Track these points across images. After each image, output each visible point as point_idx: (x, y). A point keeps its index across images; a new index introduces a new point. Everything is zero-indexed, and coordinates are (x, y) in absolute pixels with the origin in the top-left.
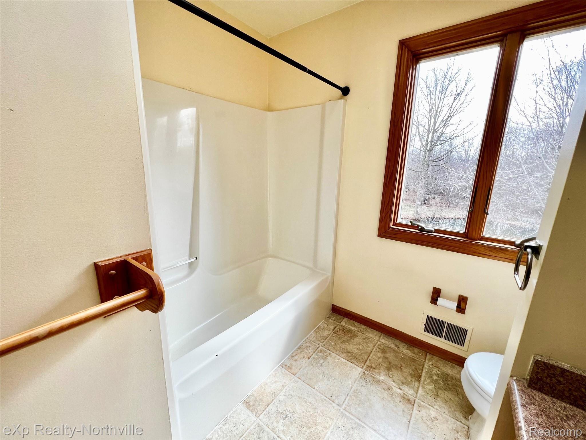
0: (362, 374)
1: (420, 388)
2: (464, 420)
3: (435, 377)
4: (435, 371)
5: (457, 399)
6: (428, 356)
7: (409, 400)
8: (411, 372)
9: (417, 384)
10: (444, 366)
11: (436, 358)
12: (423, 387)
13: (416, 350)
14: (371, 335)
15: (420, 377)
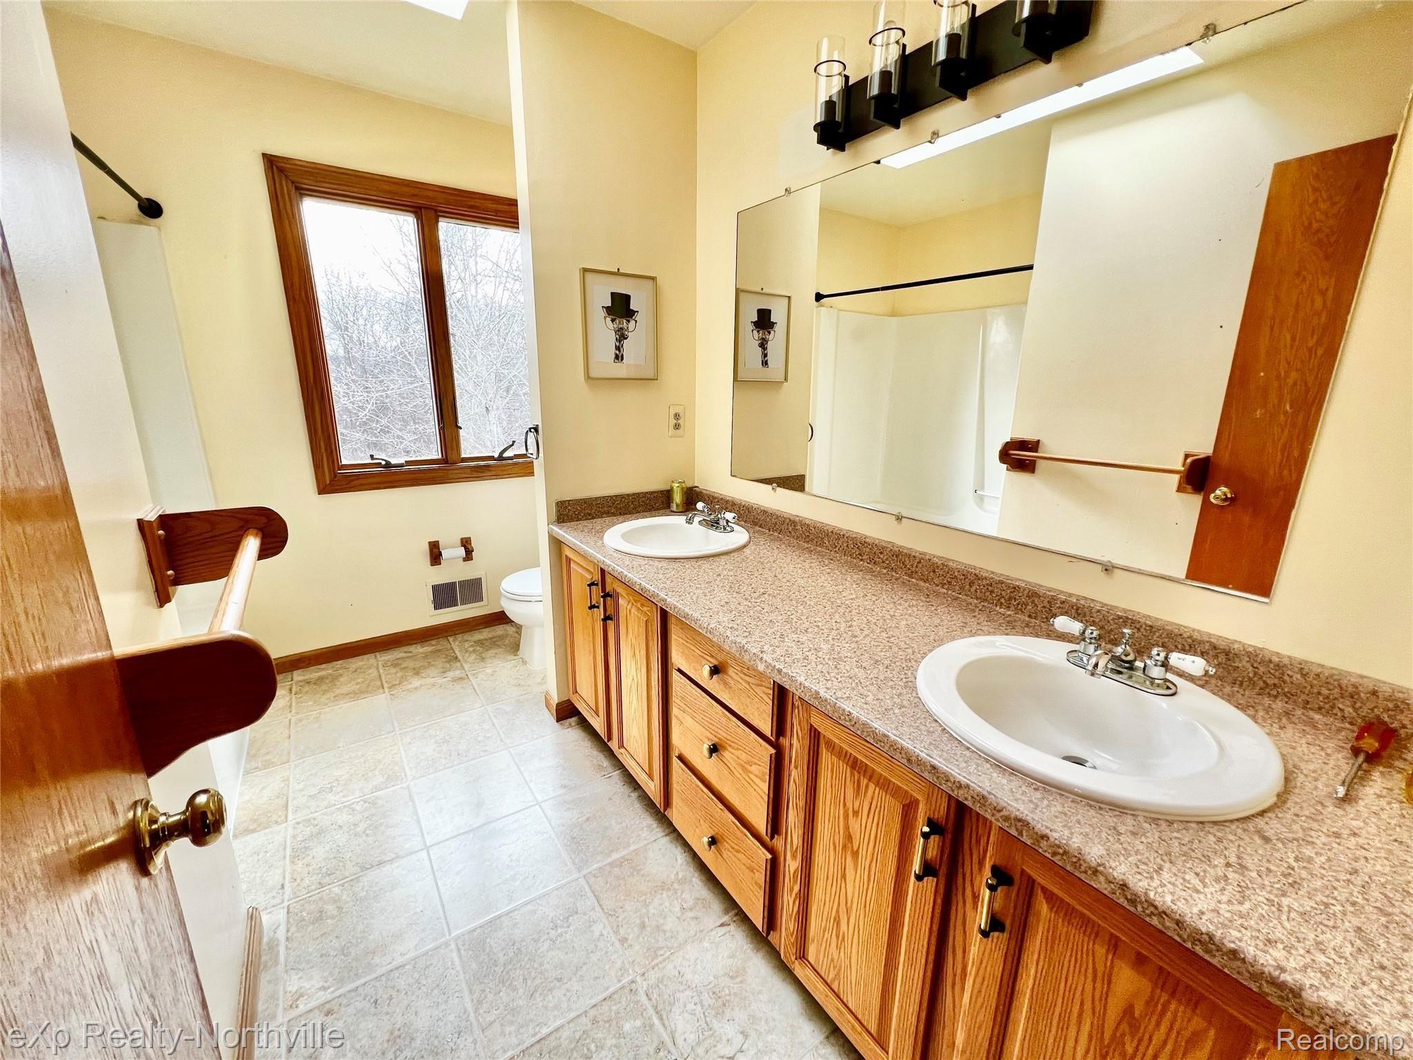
0: (389, 697)
1: (464, 665)
2: (516, 657)
3: (471, 649)
4: (467, 645)
5: (501, 650)
6: (451, 639)
7: (461, 678)
8: (444, 660)
9: (458, 664)
10: (472, 636)
11: (460, 636)
12: (466, 662)
13: (433, 642)
14: (360, 663)
15: (456, 658)
